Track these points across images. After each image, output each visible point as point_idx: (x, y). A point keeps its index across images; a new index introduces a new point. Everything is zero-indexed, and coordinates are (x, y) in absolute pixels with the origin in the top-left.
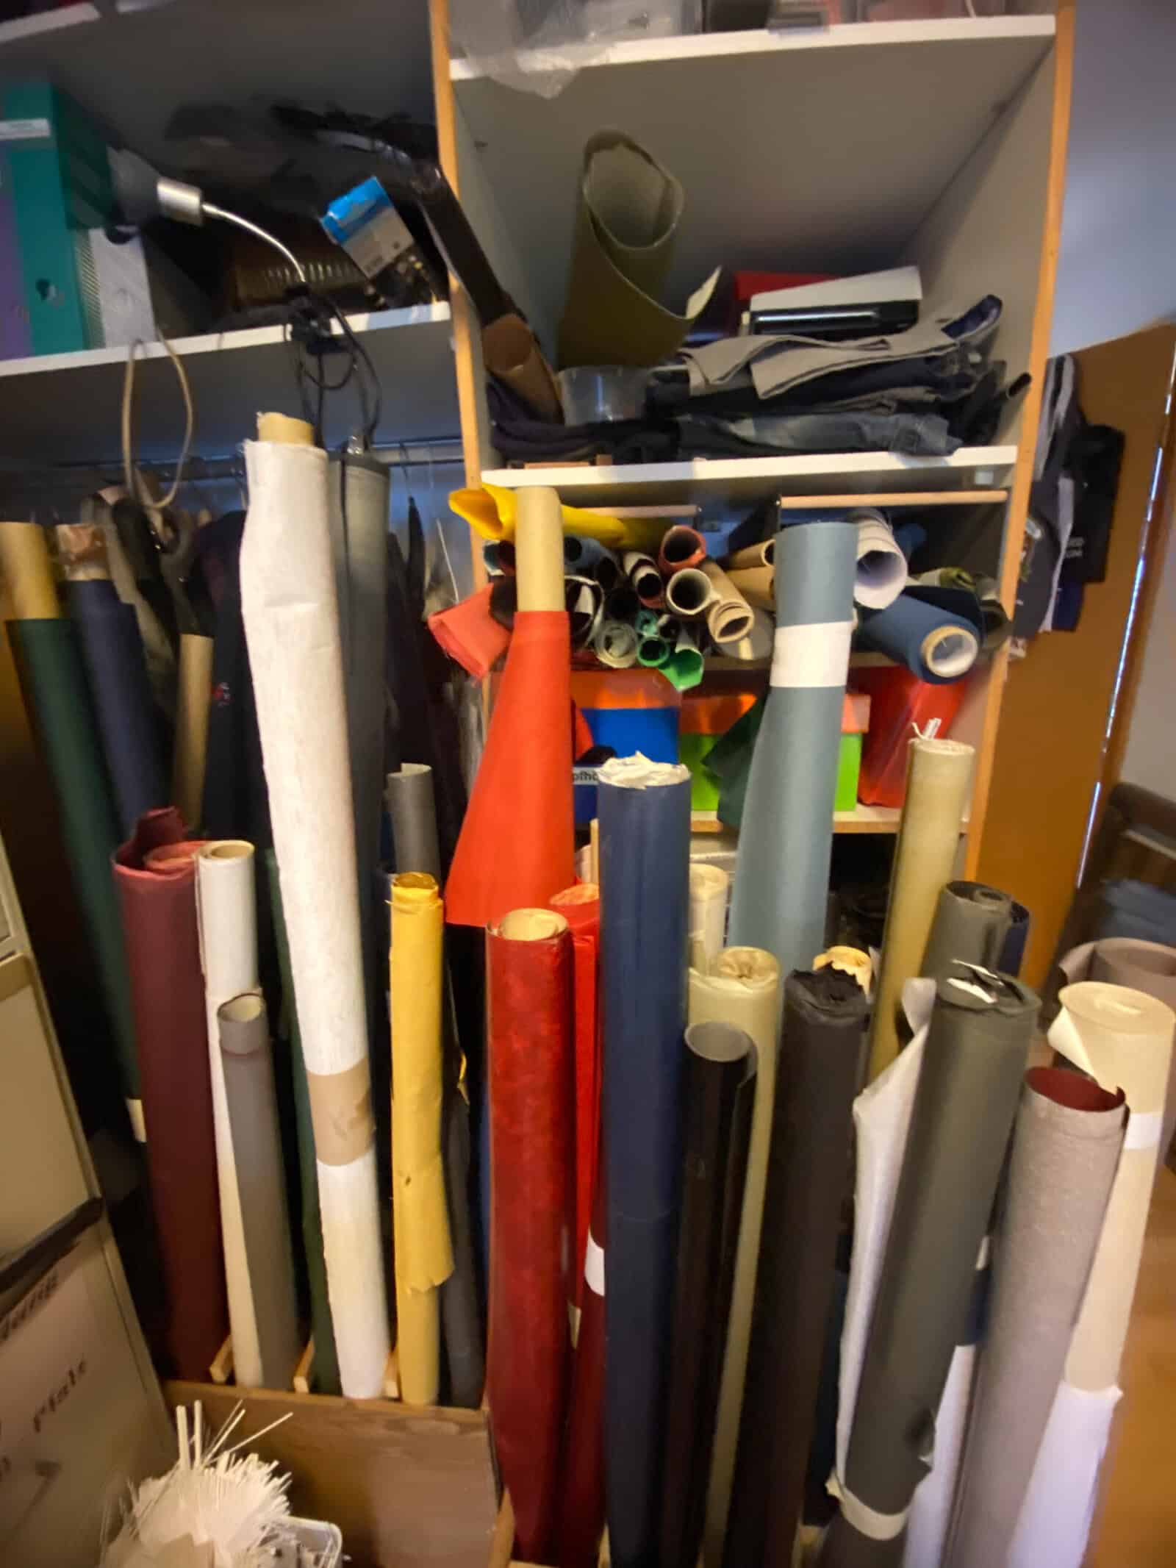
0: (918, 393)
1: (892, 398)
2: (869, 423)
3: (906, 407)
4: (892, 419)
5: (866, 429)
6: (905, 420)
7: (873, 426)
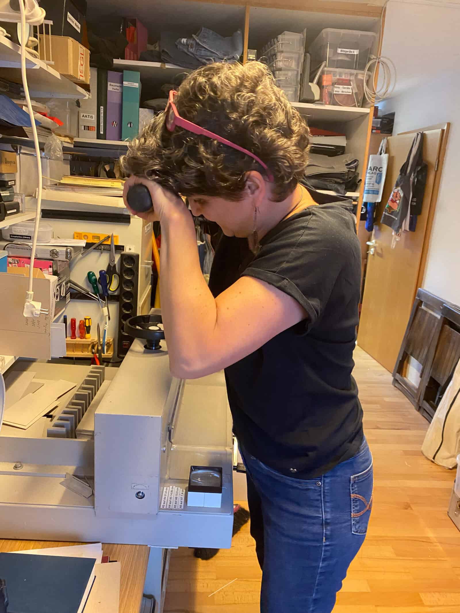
0: (339, 180)
1: (334, 180)
2: (329, 185)
3: (336, 183)
4: (334, 185)
5: (328, 186)
6: (336, 185)
7: (330, 186)
